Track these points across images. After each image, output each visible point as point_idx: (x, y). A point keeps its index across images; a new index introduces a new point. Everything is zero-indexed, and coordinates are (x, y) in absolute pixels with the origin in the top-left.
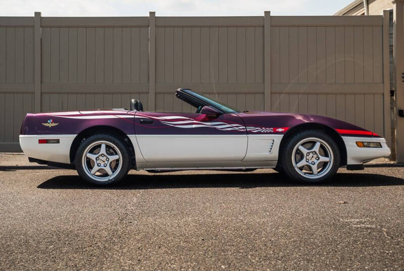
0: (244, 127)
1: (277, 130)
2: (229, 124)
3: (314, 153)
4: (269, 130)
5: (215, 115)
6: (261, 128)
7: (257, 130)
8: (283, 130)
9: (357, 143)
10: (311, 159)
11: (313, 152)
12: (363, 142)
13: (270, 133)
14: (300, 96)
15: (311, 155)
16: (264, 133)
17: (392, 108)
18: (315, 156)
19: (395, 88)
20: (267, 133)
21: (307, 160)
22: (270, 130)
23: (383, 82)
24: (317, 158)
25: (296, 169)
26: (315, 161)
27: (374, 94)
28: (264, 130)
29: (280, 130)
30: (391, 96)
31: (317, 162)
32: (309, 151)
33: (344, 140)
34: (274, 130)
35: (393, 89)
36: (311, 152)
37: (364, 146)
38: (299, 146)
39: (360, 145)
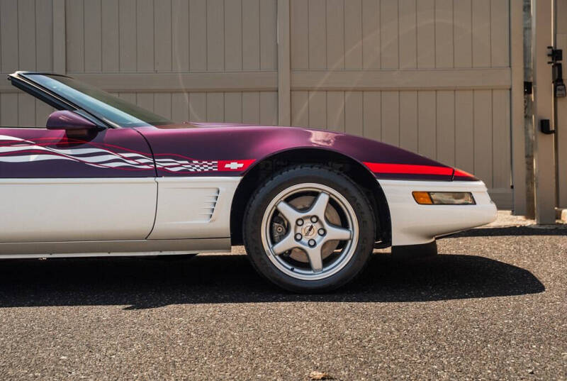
0: (150, 160)
1: (227, 166)
2: (116, 152)
3: (314, 219)
4: (207, 166)
5: (85, 132)
6: (191, 162)
7: (181, 165)
8: (241, 165)
9: (414, 194)
10: (307, 234)
11: (311, 217)
12: (429, 193)
13: (210, 173)
14: (348, 94)
15: (308, 223)
16: (196, 174)
17: (527, 117)
18: (317, 226)
19: (534, 76)
20: (203, 174)
21: (299, 237)
22: (211, 165)
23: (510, 66)
24: (322, 232)
25: (271, 257)
26: (318, 238)
27: (492, 90)
28: (196, 166)
29: (234, 166)
30: (525, 93)
31: (320, 241)
32: (301, 215)
33: (383, 188)
34: (221, 166)
35: (531, 80)
36: (307, 217)
37: (433, 202)
38: (278, 202)
39: (423, 198)
